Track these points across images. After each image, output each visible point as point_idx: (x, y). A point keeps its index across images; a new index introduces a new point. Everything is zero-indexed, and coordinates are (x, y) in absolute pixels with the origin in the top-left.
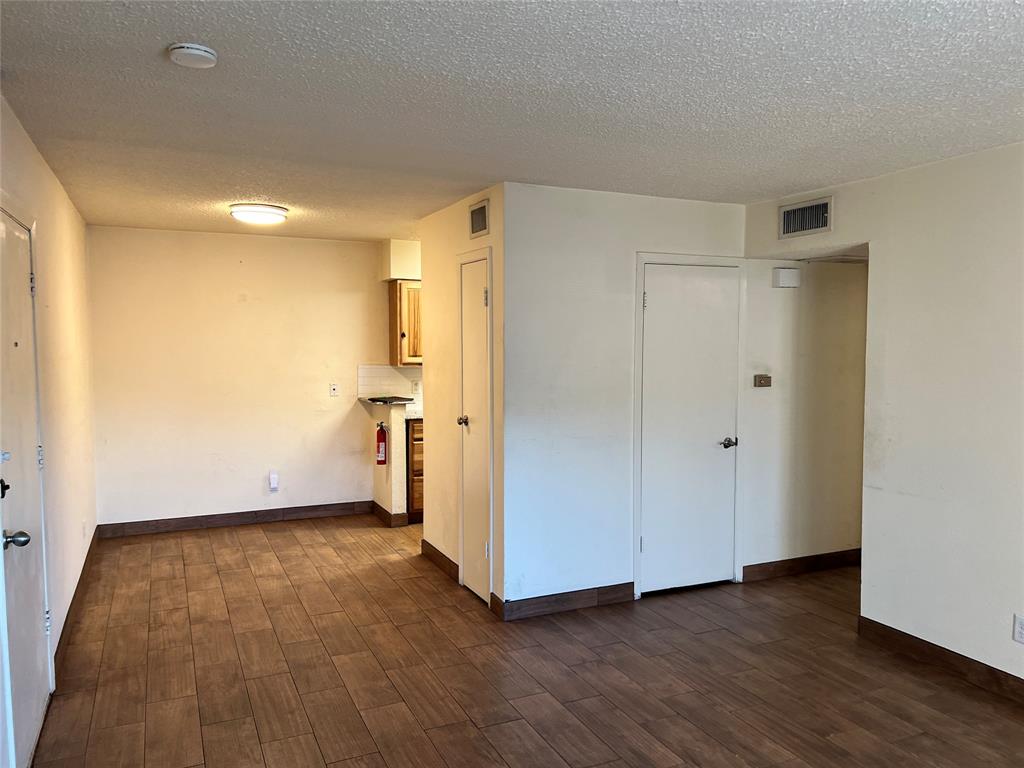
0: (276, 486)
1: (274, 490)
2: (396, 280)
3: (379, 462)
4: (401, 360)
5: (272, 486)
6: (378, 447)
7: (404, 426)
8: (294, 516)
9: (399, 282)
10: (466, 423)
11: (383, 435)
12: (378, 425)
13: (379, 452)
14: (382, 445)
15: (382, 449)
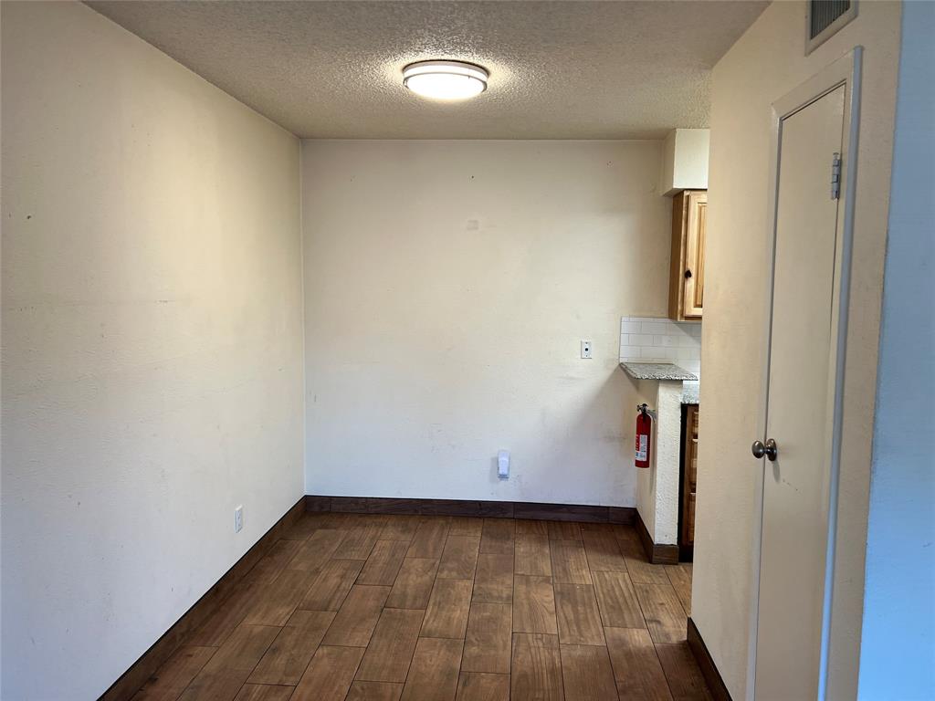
0: (506, 472)
1: (503, 477)
2: (681, 192)
3: (639, 464)
4: (683, 311)
5: (501, 472)
6: (638, 441)
7: (679, 413)
8: (529, 515)
9: (686, 193)
10: (773, 457)
11: (645, 423)
12: (639, 408)
13: (638, 448)
14: (643, 438)
15: (643, 444)
